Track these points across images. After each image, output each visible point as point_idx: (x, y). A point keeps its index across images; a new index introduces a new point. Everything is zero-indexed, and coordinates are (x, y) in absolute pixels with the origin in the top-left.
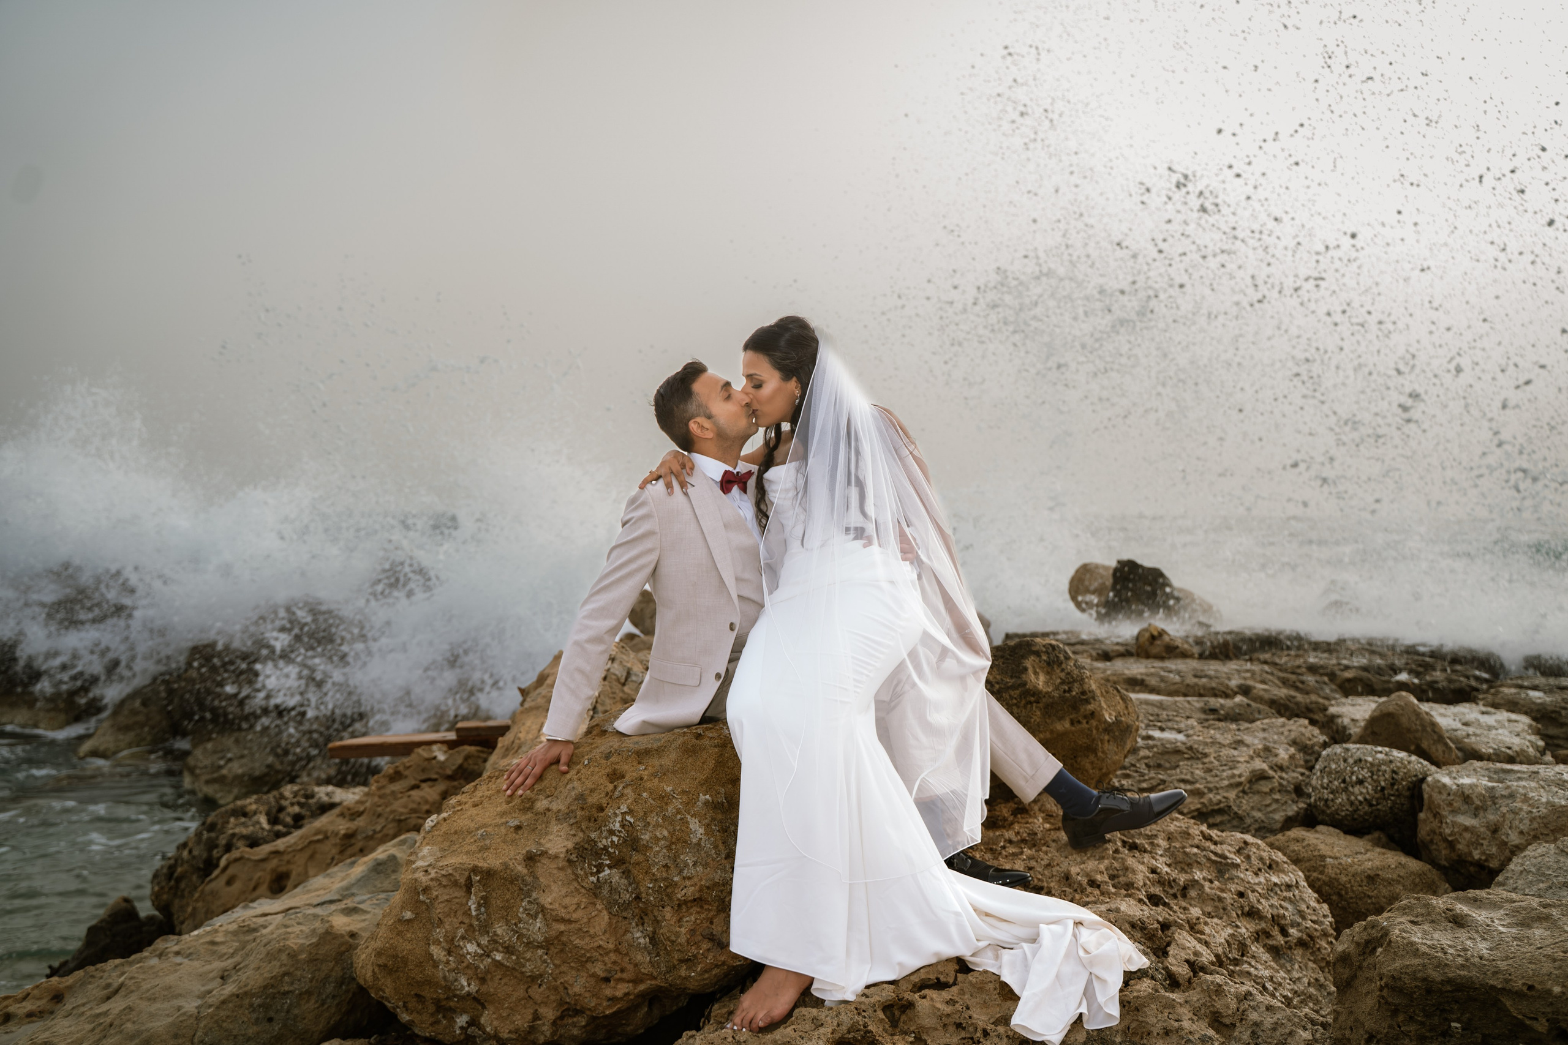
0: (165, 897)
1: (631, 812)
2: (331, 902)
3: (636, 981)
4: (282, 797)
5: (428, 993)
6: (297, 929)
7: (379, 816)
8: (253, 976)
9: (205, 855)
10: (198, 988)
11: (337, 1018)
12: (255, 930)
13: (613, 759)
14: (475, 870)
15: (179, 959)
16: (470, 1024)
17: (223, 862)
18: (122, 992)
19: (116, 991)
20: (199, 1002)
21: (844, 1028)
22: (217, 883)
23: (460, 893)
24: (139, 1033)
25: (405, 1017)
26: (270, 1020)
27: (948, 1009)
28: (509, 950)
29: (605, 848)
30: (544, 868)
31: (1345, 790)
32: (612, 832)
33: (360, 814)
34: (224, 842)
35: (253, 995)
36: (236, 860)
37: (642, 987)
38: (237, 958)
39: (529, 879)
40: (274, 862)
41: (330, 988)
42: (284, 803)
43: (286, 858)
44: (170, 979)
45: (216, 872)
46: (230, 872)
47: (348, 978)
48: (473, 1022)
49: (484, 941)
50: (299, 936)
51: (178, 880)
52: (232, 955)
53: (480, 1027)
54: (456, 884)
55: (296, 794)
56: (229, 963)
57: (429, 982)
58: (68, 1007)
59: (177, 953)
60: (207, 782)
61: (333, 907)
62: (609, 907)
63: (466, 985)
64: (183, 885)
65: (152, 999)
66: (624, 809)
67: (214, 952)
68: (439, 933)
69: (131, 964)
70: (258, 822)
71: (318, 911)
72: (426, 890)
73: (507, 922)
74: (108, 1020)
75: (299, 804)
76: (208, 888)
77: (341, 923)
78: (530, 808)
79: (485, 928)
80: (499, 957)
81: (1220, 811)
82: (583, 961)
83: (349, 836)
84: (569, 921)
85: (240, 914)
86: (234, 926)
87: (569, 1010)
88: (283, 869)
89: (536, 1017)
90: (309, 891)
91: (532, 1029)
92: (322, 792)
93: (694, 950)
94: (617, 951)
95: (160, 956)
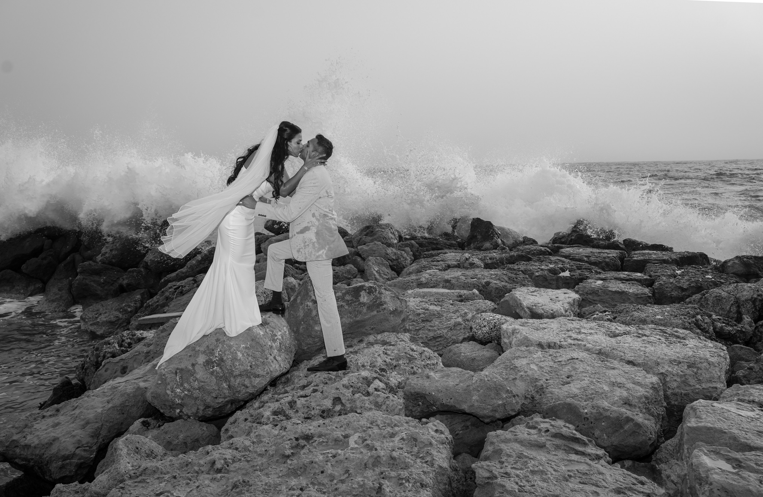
0: (81, 376)
1: (221, 351)
2: (140, 378)
3: (225, 398)
4: (123, 336)
5: (167, 403)
6: (129, 387)
7: (158, 345)
8: (117, 401)
9: (95, 360)
10: (101, 405)
11: (143, 412)
12: (117, 388)
13: (218, 335)
14: (178, 369)
15: (94, 397)
16: (180, 412)
17: (103, 363)
18: (78, 408)
19: (76, 408)
20: (102, 409)
21: (276, 408)
22: (101, 371)
23: (173, 375)
24: (85, 419)
25: (162, 411)
26: (123, 414)
27: (305, 403)
28: (189, 391)
29: (215, 361)
30: (196, 367)
31: (481, 329)
32: (216, 357)
33: (151, 345)
34: (102, 355)
35: (117, 407)
36: (108, 363)
37: (226, 399)
38: (112, 396)
39: (193, 371)
40: (122, 363)
41: (140, 404)
42: (124, 338)
43: (126, 361)
44: (92, 403)
45: (101, 367)
46: (106, 367)
47: (145, 401)
48: (181, 411)
49: (182, 388)
50: (130, 389)
51: (86, 369)
52: (110, 396)
53: (183, 413)
54: (172, 373)
55: (128, 334)
56: (110, 398)
57: (167, 401)
58: (62, 413)
59: (93, 396)
60: (91, 325)
61: (140, 380)
62: (216, 377)
63: (178, 401)
64: (88, 371)
65: (88, 409)
66: (219, 350)
67: (104, 395)
68: (169, 387)
69: (79, 399)
70: (115, 347)
71: (136, 381)
72: (164, 375)
73: (188, 383)
74: (76, 416)
75: (130, 338)
76: (98, 373)
77: (142, 385)
78: (194, 350)
79: (182, 385)
80: (186, 393)
81: (440, 337)
82: (210, 393)
83: (148, 353)
84: (205, 382)
85: (111, 383)
86: (110, 387)
87: (207, 407)
88: (125, 365)
89: (198, 409)
90: (133, 375)
91: (197, 412)
92: (138, 333)
93: (239, 389)
94: (218, 390)
95: (88, 397)
